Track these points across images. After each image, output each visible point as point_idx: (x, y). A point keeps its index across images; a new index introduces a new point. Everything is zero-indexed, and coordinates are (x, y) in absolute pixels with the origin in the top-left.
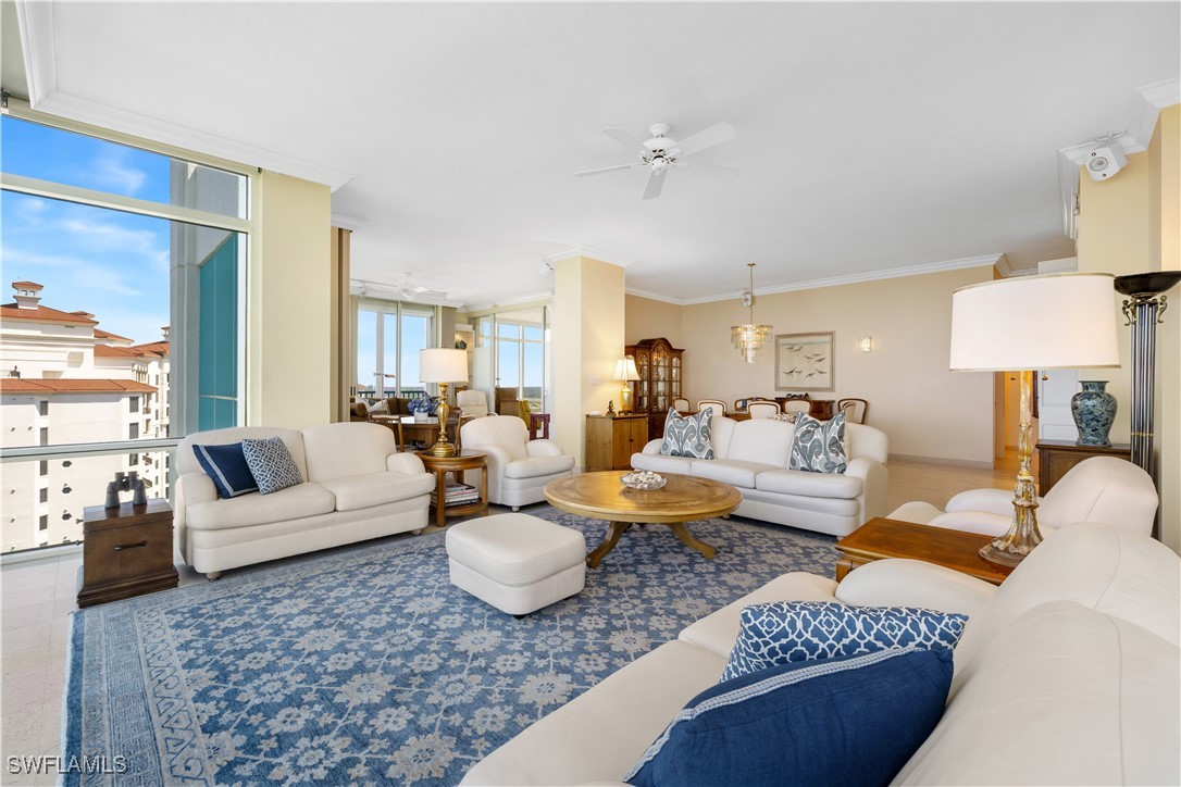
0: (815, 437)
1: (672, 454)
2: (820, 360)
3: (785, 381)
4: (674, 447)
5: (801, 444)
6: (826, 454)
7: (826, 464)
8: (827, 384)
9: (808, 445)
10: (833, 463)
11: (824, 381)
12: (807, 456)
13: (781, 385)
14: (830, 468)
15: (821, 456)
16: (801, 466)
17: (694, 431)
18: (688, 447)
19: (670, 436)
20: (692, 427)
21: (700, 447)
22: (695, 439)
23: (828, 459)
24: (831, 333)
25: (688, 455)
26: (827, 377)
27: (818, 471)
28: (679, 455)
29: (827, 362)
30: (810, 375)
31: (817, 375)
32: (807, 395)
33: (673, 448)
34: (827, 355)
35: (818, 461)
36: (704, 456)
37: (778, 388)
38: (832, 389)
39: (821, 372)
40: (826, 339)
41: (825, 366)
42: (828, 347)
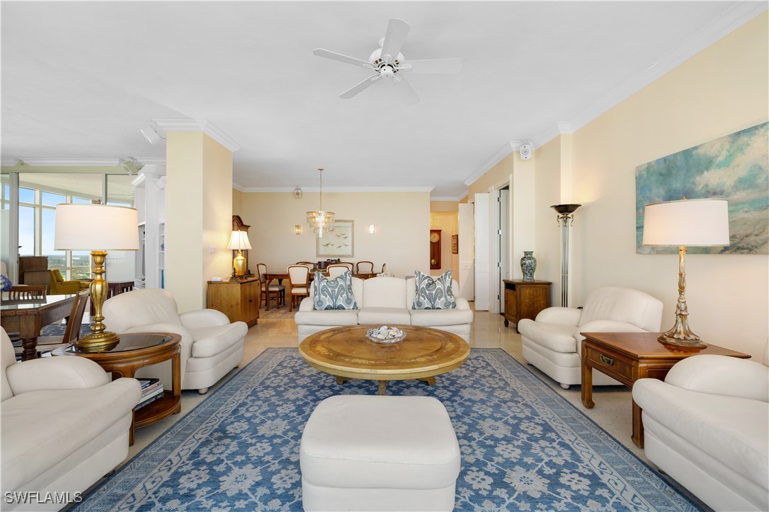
0: (437, 287)
1: (326, 309)
2: (345, 238)
3: (323, 251)
4: (328, 302)
5: (427, 292)
6: (446, 297)
7: (446, 303)
8: (350, 253)
9: (434, 292)
10: (450, 302)
11: (348, 251)
12: (432, 299)
13: (321, 253)
14: (447, 305)
15: (443, 299)
16: (426, 306)
17: (343, 289)
18: (340, 302)
19: (324, 294)
20: (342, 286)
21: (349, 301)
22: (345, 295)
23: (447, 300)
24: (352, 221)
25: (341, 308)
26: (349, 248)
27: (440, 309)
28: (333, 309)
29: (349, 239)
30: (339, 247)
31: (343, 247)
32: (339, 260)
33: (328, 304)
34: (349, 234)
35: (440, 303)
36: (352, 307)
37: (318, 256)
38: (352, 256)
39: (346, 245)
40: (350, 224)
41: (349, 241)
42: (350, 230)
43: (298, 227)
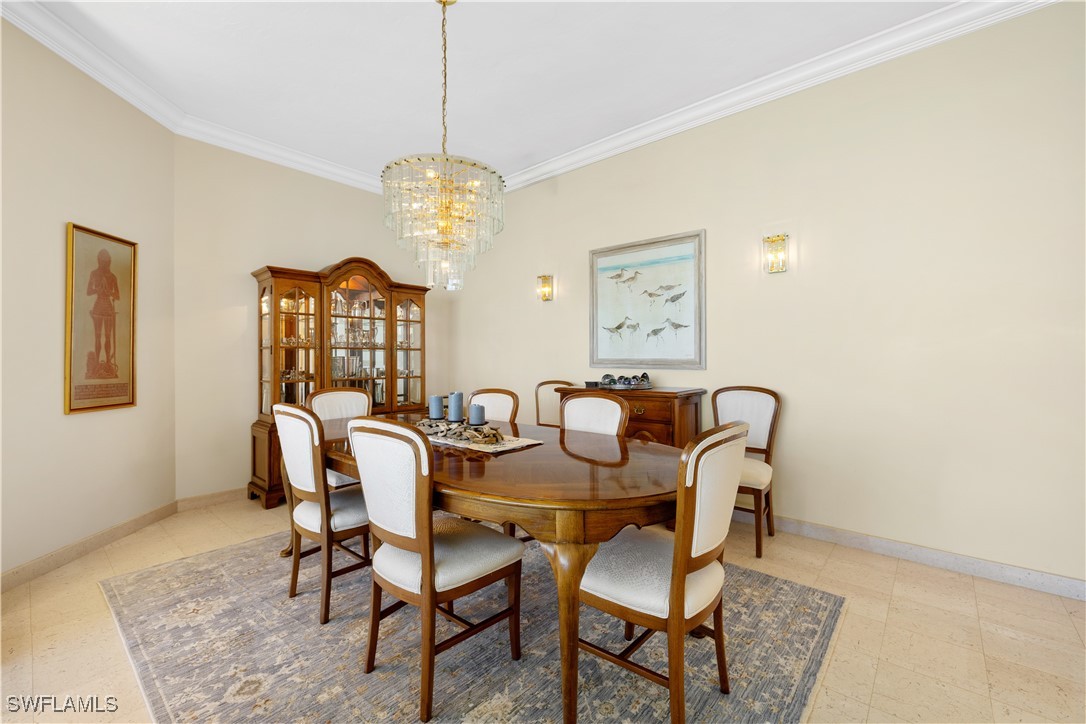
2: (674, 299)
3: (605, 346)
8: (689, 352)
11: (682, 346)
13: (602, 355)
24: (698, 236)
26: (689, 335)
29: (689, 302)
30: (655, 332)
32: (646, 376)
34: (689, 286)
37: (595, 362)
38: (699, 363)
39: (677, 326)
40: (688, 248)
41: (686, 312)
42: (690, 267)
43: (546, 279)
